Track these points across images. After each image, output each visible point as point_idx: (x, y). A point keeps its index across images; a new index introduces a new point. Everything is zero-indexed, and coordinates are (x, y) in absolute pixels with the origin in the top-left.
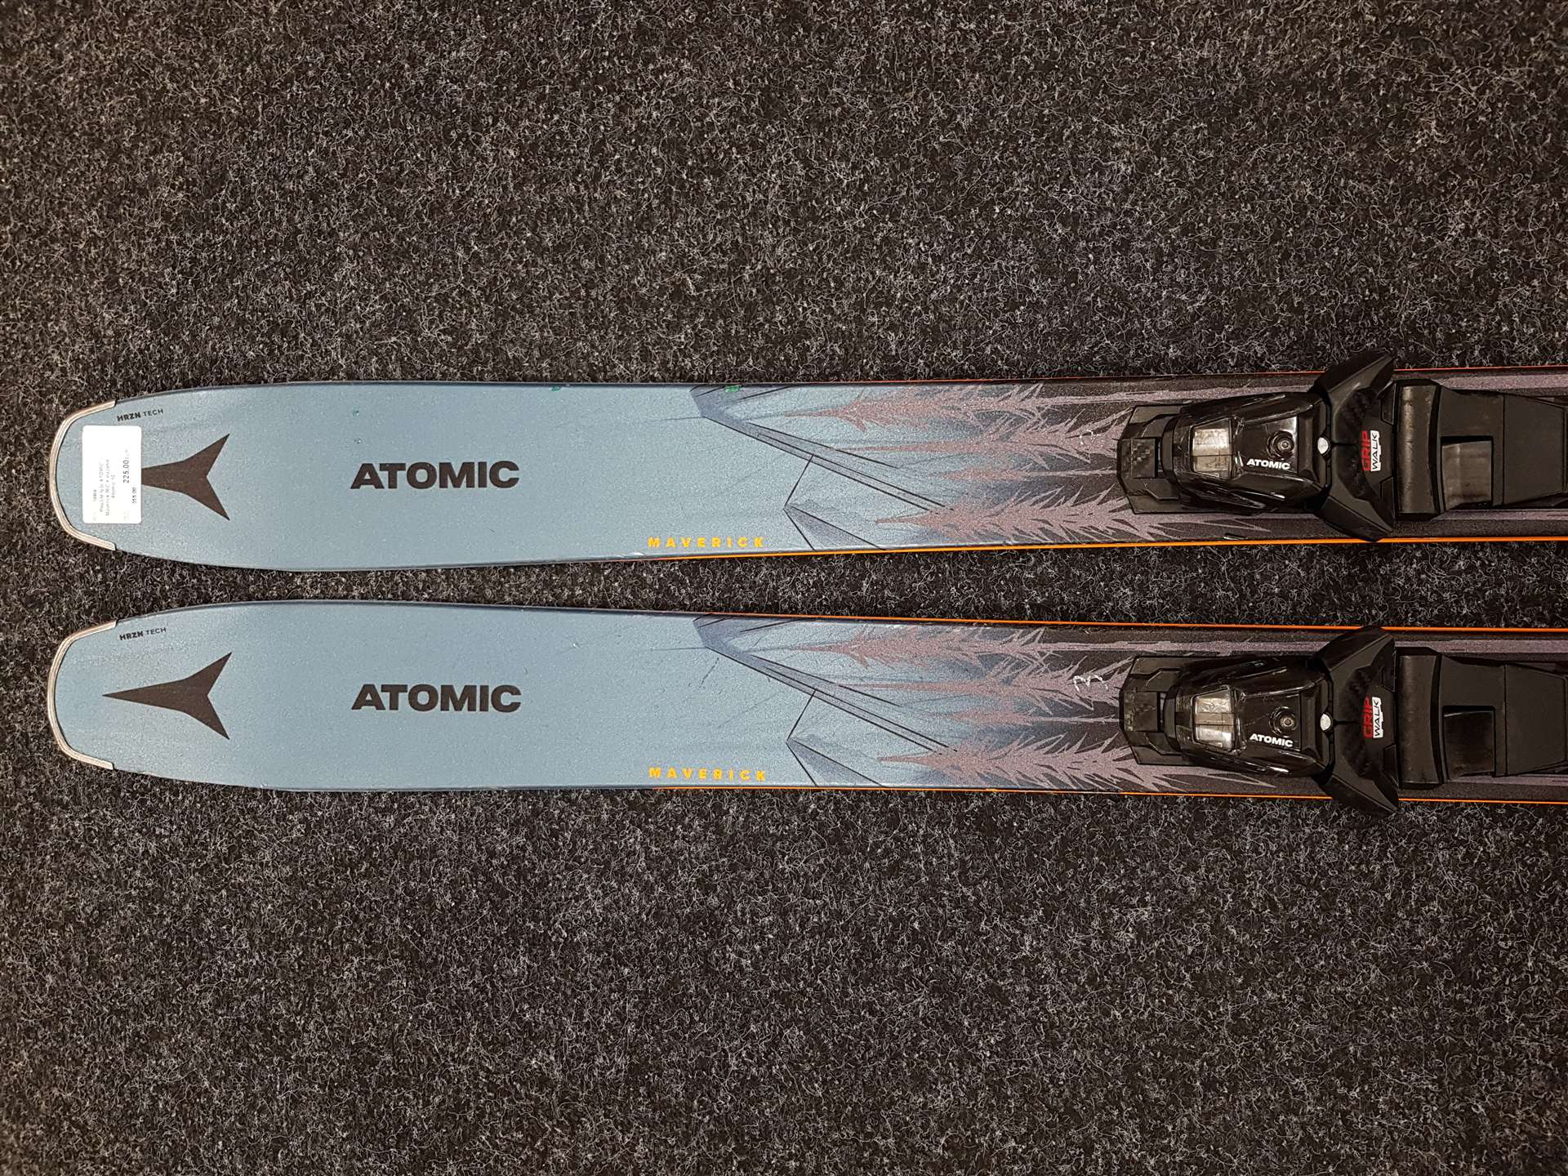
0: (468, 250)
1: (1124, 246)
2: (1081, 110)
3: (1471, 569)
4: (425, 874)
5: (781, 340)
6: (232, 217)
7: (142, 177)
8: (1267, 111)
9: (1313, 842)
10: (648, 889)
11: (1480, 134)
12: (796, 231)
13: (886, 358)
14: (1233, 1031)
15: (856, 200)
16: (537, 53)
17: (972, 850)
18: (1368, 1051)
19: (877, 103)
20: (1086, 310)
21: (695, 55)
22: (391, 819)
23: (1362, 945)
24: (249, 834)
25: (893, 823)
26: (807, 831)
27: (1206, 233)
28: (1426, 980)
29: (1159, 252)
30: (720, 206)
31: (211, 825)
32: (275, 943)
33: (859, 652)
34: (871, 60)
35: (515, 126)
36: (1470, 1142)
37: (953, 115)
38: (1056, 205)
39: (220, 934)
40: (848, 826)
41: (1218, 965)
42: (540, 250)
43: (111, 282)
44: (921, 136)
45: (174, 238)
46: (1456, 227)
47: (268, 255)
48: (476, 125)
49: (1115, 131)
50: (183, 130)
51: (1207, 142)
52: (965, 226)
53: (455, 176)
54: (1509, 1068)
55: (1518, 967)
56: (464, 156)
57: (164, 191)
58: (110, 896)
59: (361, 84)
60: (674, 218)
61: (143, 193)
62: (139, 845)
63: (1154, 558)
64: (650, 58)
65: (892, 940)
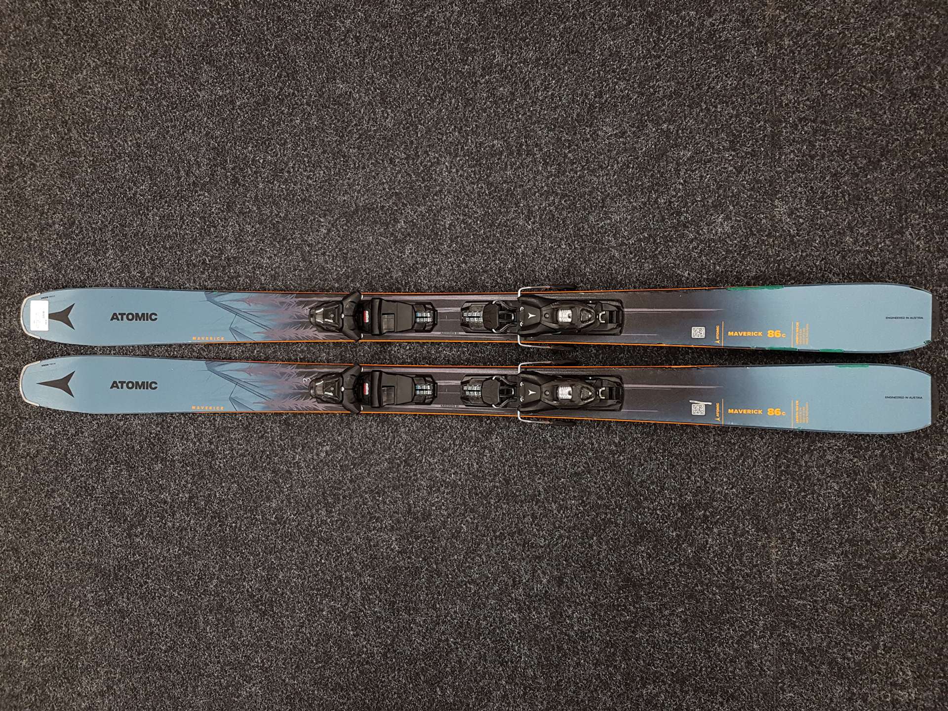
0: (145, 247)
1: (324, 254)
2: (313, 213)
3: (410, 349)
4: (132, 439)
5: (233, 278)
6: (77, 235)
7: (50, 221)
8: (361, 216)
9: (370, 427)
10: (195, 444)
11: (414, 225)
12: (236, 245)
13: (261, 284)
14: (351, 481)
15: (253, 237)
16: (165, 188)
17: (283, 430)
18: (384, 486)
19: (259, 208)
20: (314, 272)
21: (209, 191)
22: (122, 423)
23: (383, 456)
24: (81, 427)
25: (262, 423)
26: (238, 425)
27: (345, 251)
28: (399, 465)
29: (333, 256)
30: (216, 237)
31: (70, 425)
32: (89, 461)
33: (249, 371)
34: (257, 196)
35: (159, 210)
36: (409, 512)
37: (279, 212)
38: (306, 241)
39: (73, 459)
40: (250, 424)
41: (347, 462)
42: (165, 248)
43: (41, 254)
44: (270, 219)
45: (60, 241)
46: (407, 252)
47: (87, 247)
48: (147, 209)
49: (322, 220)
50: (63, 207)
51: (346, 224)
52: (283, 246)
53: (142, 225)
54: (418, 490)
55: (421, 461)
56: (144, 218)
57: (57, 226)
58: (40, 448)
59: (115, 195)
60: (203, 240)
61: (51, 226)
62: (49, 430)
63: (331, 345)
64: (196, 192)
65: (261, 457)
